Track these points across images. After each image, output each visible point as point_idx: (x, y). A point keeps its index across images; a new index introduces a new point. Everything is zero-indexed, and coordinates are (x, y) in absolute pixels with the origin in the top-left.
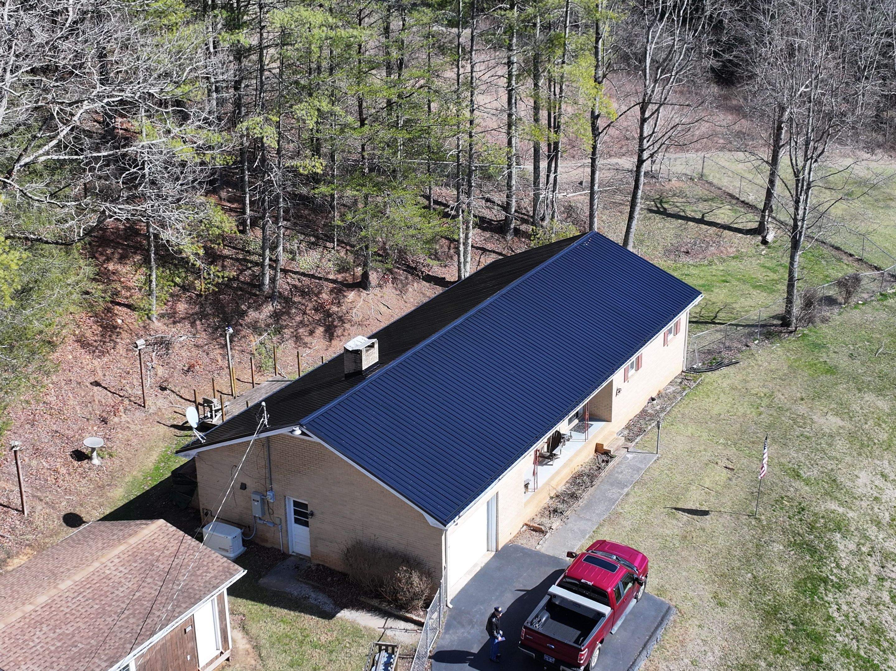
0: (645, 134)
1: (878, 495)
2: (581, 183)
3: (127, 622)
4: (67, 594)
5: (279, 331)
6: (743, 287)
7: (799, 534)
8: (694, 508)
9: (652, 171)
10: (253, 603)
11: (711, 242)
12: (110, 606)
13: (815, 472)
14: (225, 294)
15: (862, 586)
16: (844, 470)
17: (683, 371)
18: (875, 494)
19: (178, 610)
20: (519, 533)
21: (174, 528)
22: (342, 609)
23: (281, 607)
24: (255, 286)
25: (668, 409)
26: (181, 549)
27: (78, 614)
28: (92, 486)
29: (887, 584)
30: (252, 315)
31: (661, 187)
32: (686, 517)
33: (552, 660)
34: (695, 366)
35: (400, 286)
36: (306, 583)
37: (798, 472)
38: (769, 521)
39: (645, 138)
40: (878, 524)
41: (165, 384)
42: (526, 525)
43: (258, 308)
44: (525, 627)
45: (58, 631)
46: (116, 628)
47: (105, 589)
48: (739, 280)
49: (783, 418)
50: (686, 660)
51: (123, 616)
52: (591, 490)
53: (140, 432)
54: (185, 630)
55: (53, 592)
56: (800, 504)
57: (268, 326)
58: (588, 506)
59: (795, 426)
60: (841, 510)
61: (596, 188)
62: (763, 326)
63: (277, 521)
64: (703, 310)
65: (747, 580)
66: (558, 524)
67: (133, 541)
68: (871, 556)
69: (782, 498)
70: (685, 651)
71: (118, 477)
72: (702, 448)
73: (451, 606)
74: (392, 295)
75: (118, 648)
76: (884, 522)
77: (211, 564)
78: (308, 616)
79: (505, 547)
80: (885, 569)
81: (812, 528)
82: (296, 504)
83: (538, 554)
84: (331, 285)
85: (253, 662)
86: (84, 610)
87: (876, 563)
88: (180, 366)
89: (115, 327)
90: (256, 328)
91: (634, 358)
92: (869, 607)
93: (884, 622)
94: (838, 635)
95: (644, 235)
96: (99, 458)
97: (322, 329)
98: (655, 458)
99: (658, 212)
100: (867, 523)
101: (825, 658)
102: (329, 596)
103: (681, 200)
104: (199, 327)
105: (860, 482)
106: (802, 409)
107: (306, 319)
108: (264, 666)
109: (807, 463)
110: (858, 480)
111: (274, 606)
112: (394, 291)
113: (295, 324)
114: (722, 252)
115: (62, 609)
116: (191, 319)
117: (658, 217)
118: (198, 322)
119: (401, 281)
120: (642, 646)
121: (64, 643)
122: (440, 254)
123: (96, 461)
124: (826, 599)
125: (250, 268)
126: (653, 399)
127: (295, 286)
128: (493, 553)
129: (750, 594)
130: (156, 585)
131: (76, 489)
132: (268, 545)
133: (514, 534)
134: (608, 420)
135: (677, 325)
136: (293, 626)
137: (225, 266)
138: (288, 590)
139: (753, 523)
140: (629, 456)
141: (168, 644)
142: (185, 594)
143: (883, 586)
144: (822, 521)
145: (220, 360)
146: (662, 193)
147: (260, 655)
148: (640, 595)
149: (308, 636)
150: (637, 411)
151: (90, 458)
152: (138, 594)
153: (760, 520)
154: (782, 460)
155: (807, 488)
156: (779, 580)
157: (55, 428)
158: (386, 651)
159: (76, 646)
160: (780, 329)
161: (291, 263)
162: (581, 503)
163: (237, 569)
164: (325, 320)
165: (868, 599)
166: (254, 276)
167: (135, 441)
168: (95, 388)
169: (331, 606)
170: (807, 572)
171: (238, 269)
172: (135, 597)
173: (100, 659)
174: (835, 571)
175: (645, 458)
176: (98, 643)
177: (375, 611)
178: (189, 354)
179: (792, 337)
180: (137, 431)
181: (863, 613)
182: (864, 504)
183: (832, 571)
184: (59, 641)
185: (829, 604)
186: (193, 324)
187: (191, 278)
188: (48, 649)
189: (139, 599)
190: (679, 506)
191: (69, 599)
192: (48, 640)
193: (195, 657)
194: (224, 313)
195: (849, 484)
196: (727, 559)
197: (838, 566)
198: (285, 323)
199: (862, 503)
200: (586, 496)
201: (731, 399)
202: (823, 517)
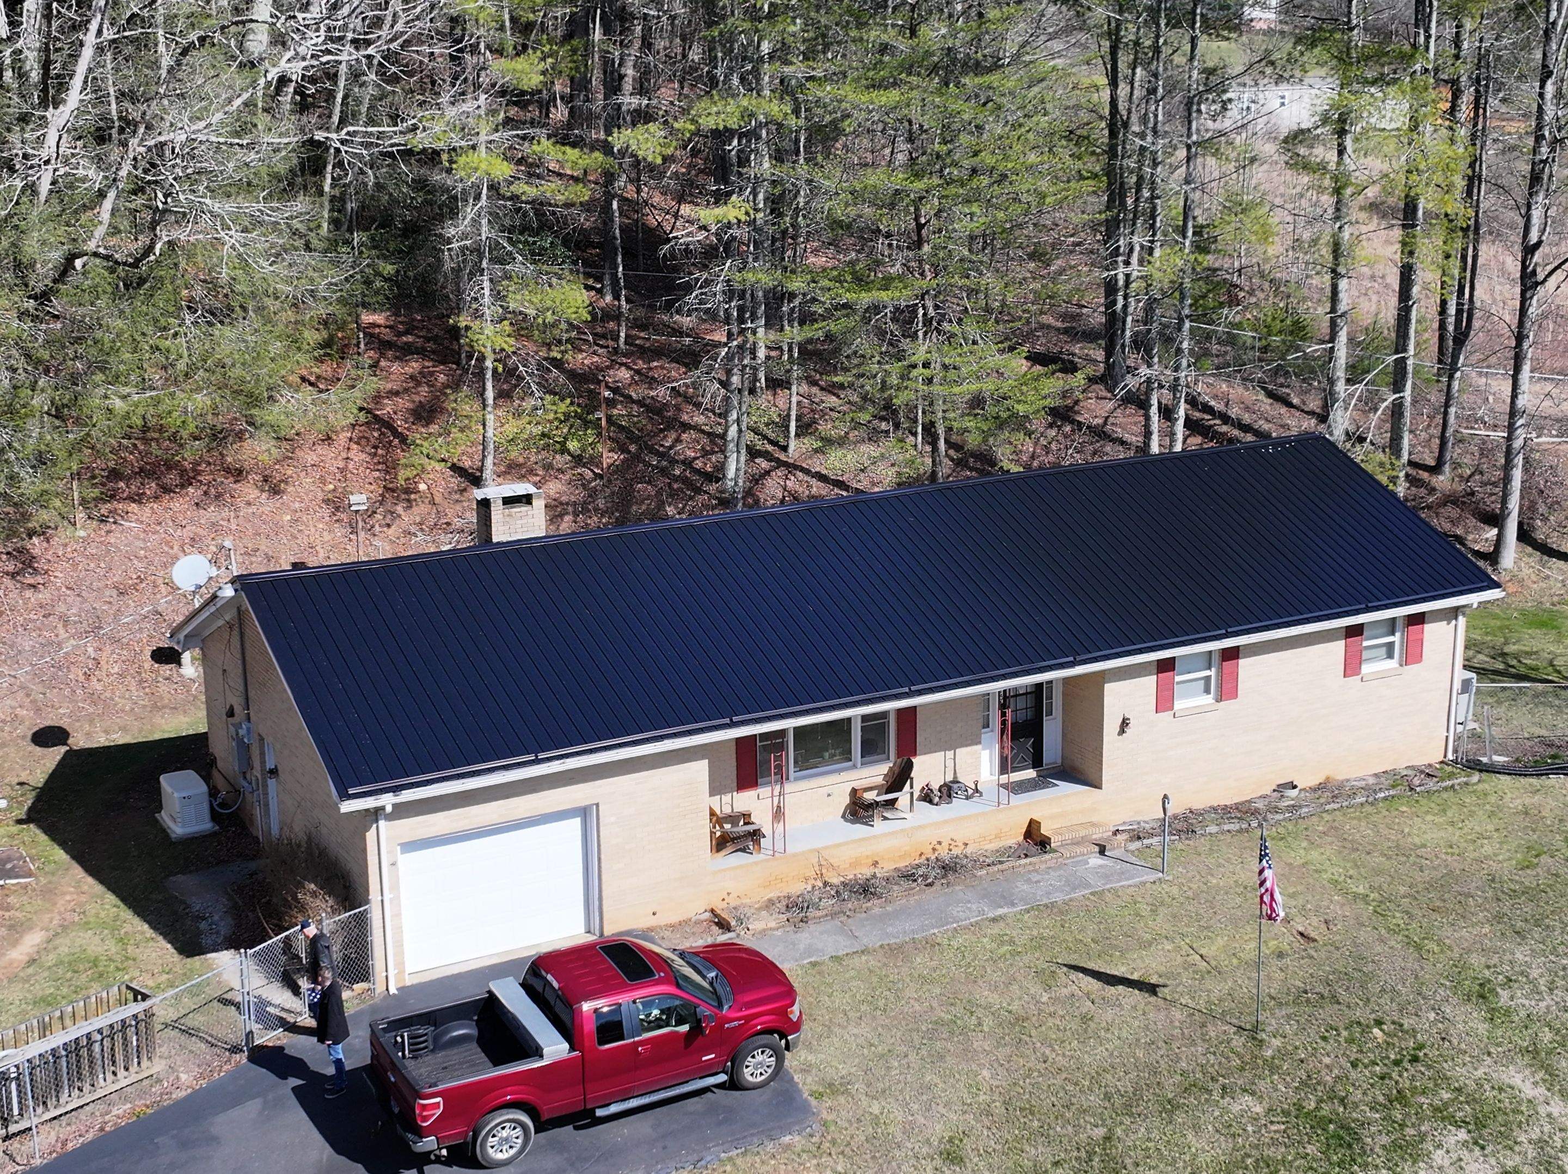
7: (1343, 1100)
17: (1442, 762)
20: (686, 922)
22: (228, 948)
24: (713, 480)
25: (1307, 811)
32: (1076, 988)
34: (1485, 760)
36: (231, 899)
37: (1492, 991)
38: (1282, 1054)
42: (712, 911)
52: (926, 892)
56: (1421, 1047)
60: (1533, 1092)
63: (254, 784)
65: (1083, 1137)
66: (773, 924)
69: (1380, 1023)
73: (393, 990)
78: (162, 943)
81: (1397, 1099)
102: (237, 925)
123: (190, 671)
126: (1294, 788)
133: (670, 917)
134: (1097, 785)
135: (1410, 644)
138: (192, 900)
139: (1234, 1043)
140: (1096, 861)
144: (1446, 1095)
151: (178, 663)
153: (1259, 1044)
155: (1483, 1028)
162: (874, 906)
169: (221, 940)
175: (1123, 873)
190: (1090, 965)
196: (1076, 1084)
200: (904, 899)
201: (1491, 827)
202: (1459, 1090)
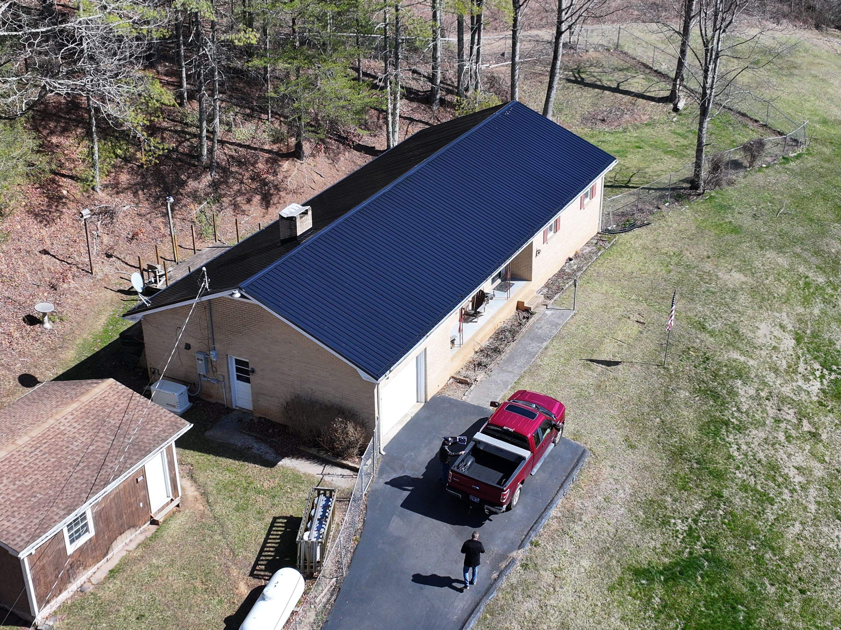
0: (564, 7)
1: (777, 345)
2: (503, 55)
3: (82, 474)
4: (25, 449)
5: (217, 200)
6: (655, 152)
7: (703, 382)
8: (608, 359)
9: (570, 42)
10: (200, 454)
11: (626, 110)
12: (66, 459)
13: (719, 325)
14: (165, 165)
15: (760, 427)
16: (746, 322)
17: (598, 233)
18: (774, 344)
19: (129, 461)
20: (447, 385)
21: (124, 386)
22: (283, 458)
23: (227, 457)
24: (193, 157)
25: (584, 268)
26: (131, 406)
27: (36, 467)
28: (44, 349)
29: (783, 425)
30: (192, 184)
31: (579, 58)
32: (600, 368)
33: (477, 500)
34: (610, 228)
35: (332, 155)
36: (249, 435)
37: (704, 325)
38: (676, 370)
39: (563, 10)
40: (776, 371)
41: (110, 252)
42: (453, 377)
43: (197, 178)
44: (452, 471)
45: (17, 483)
46: (72, 480)
47: (61, 444)
48: (651, 146)
49: (691, 275)
50: (599, 498)
51: (78, 468)
52: (513, 344)
53: (89, 297)
54: (137, 480)
55: (11, 447)
56: (705, 354)
57: (207, 194)
58: (510, 360)
59: (701, 283)
60: (742, 359)
61: (517, 59)
62: (673, 189)
63: (221, 379)
64: (618, 175)
65: (656, 424)
66: (482, 376)
67: (85, 399)
68: (769, 400)
69: (689, 349)
70: (599, 490)
71: (69, 340)
72: (616, 304)
73: (384, 453)
74: (325, 163)
75: (74, 498)
76: (781, 369)
77: (159, 419)
78: (251, 465)
79: (434, 398)
80: (782, 412)
81: (715, 375)
82: (238, 362)
83: (464, 405)
84: (267, 155)
85: (202, 508)
86: (41, 464)
87: (774, 407)
88: (124, 234)
89: (61, 197)
90: (196, 197)
91: (552, 221)
92: (766, 446)
93: (779, 460)
94: (737, 472)
95: (562, 104)
96: (51, 322)
97: (258, 197)
98: (572, 314)
99: (575, 82)
100: (766, 370)
101: (726, 493)
102: (271, 446)
103: (597, 70)
104: (141, 197)
105: (760, 333)
106: (708, 266)
107: (243, 188)
108: (212, 511)
109: (712, 316)
110: (758, 331)
111: (220, 456)
112: (326, 160)
113: (232, 193)
114: (636, 120)
115: (20, 462)
116: (134, 189)
117: (576, 86)
118: (140, 192)
119: (333, 150)
120: (560, 485)
121: (24, 494)
122: (369, 124)
123: (48, 325)
124: (727, 440)
125: (188, 140)
126: (570, 259)
127: (232, 157)
128: (423, 404)
129: (658, 437)
130: (108, 439)
131: (30, 352)
132: (213, 401)
133: (442, 386)
134: (529, 279)
135: (593, 189)
136: (238, 474)
137: (165, 138)
138: (232, 441)
139: (662, 372)
140: (548, 312)
141: (122, 493)
142: (136, 447)
143: (779, 427)
144: (725, 369)
145: (162, 228)
146: (580, 64)
147: (208, 501)
148: (557, 440)
149: (252, 483)
150: (556, 271)
151: (41, 322)
152: (91, 448)
153: (668, 370)
154: (689, 314)
155: (712, 339)
156: (685, 424)
157: (7, 294)
158: (325, 495)
159: (35, 497)
160: (689, 191)
161: (227, 135)
162: (504, 356)
163: (184, 423)
164: (261, 188)
165: (765, 439)
166: (192, 147)
167: (84, 306)
168: (44, 257)
169: (273, 455)
170: (711, 416)
171: (177, 141)
172: (89, 451)
173: (58, 508)
174: (736, 414)
175: (562, 314)
176: (56, 493)
177: (313, 459)
178: (132, 222)
179: (700, 200)
180: (85, 297)
181: (760, 452)
182: (764, 353)
183: (733, 414)
184: (19, 492)
185: (730, 444)
186: (135, 194)
187: (132, 150)
188: (9, 499)
189: (92, 452)
190: (594, 358)
191: (27, 454)
192: (8, 491)
193: (147, 504)
194: (165, 183)
195: (751, 335)
196: (637, 405)
197: (739, 410)
198: (223, 192)
199: (762, 352)
200: (508, 350)
201: (642, 258)
202: (726, 366)
